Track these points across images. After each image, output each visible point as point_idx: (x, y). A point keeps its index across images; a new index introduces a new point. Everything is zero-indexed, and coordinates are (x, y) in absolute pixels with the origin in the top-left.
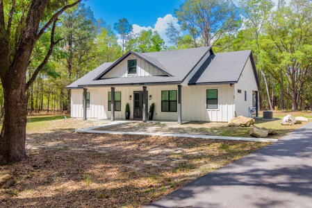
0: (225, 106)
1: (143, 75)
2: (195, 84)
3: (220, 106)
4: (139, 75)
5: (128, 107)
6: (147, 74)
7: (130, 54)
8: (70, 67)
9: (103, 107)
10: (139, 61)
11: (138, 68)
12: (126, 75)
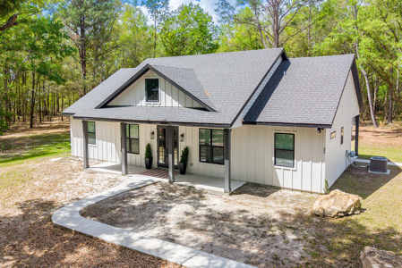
0: (307, 165)
1: (169, 105)
2: (255, 123)
3: (298, 164)
4: (163, 105)
5: (149, 149)
6: (176, 104)
7: (148, 69)
8: (84, 64)
9: (113, 145)
10: (162, 82)
11: (162, 93)
12: (143, 102)
